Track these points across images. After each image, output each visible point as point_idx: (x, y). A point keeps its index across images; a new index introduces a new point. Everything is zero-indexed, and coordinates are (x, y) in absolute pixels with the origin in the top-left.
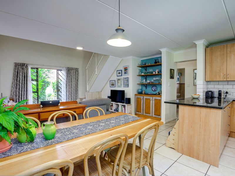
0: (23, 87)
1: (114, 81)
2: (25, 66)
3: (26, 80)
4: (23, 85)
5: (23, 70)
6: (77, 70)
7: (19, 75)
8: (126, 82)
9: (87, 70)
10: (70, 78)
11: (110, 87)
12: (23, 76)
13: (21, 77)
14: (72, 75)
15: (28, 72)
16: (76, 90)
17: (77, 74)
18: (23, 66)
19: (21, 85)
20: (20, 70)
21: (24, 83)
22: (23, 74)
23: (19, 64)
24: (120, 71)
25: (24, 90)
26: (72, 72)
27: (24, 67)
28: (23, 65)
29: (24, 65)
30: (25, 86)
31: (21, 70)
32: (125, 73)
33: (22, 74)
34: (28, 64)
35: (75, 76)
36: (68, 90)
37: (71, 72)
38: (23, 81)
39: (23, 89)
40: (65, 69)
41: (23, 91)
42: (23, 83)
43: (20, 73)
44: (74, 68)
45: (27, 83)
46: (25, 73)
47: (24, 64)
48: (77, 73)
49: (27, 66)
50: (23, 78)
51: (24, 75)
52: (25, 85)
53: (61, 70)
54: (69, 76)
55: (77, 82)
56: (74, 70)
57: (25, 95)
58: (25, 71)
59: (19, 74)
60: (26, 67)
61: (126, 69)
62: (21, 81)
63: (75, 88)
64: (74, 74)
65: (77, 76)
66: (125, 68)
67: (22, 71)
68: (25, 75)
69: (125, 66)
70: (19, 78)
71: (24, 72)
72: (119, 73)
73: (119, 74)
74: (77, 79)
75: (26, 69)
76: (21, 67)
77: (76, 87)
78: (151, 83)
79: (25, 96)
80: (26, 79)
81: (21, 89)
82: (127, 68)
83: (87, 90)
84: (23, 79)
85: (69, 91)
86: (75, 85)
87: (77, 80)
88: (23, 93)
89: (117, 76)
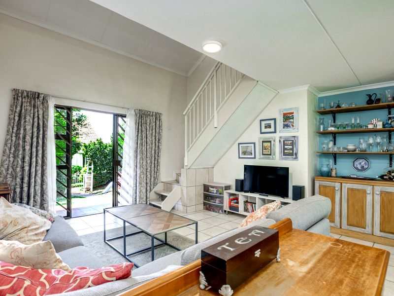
0: (34, 154)
1: (253, 145)
2: (41, 99)
3: (41, 136)
4: (34, 150)
5: (36, 110)
6: (157, 116)
7: (25, 122)
8: (291, 147)
9: (186, 117)
10: (144, 135)
11: (239, 158)
12: (36, 124)
13: (28, 127)
14: (148, 128)
15: (48, 115)
16: (156, 162)
17: (157, 126)
18: (34, 99)
19: (28, 148)
20: (26, 110)
21: (38, 142)
22: (36, 119)
23: (25, 94)
24: (272, 122)
25: (37, 162)
26: (148, 121)
27: (38, 103)
28: (35, 96)
29: (38, 98)
30: (40, 152)
31: (29, 108)
32: (286, 126)
33: (31, 121)
34: (49, 95)
35: (154, 131)
36: (140, 163)
37: (146, 121)
38: (35, 139)
39: (34, 160)
40: (133, 113)
41: (34, 164)
42: (35, 144)
43: (28, 118)
44: (153, 112)
45: (43, 143)
46: (41, 116)
47: (39, 94)
48: (158, 123)
49: (45, 101)
50: (35, 129)
51: (38, 124)
52: (40, 148)
53: (123, 116)
54: (142, 130)
55: (157, 144)
56: (152, 116)
57: (39, 175)
58: (41, 112)
59: (25, 118)
60: (43, 103)
61: (288, 117)
62: (28, 138)
63: (153, 159)
64: (152, 127)
65: (157, 131)
66: (284, 114)
67: (32, 111)
68: (41, 123)
69: (285, 110)
70: (25, 130)
71: (36, 114)
72: (269, 126)
73: (266, 127)
74: (157, 137)
75: (41, 106)
76: (30, 102)
77: (156, 156)
78: (357, 152)
79: (37, 178)
80: (41, 132)
81: (27, 158)
82: (292, 113)
83: (186, 164)
84: (35, 134)
85: (141, 166)
86: (153, 152)
87: (157, 140)
88: (33, 170)
89: (261, 133)
